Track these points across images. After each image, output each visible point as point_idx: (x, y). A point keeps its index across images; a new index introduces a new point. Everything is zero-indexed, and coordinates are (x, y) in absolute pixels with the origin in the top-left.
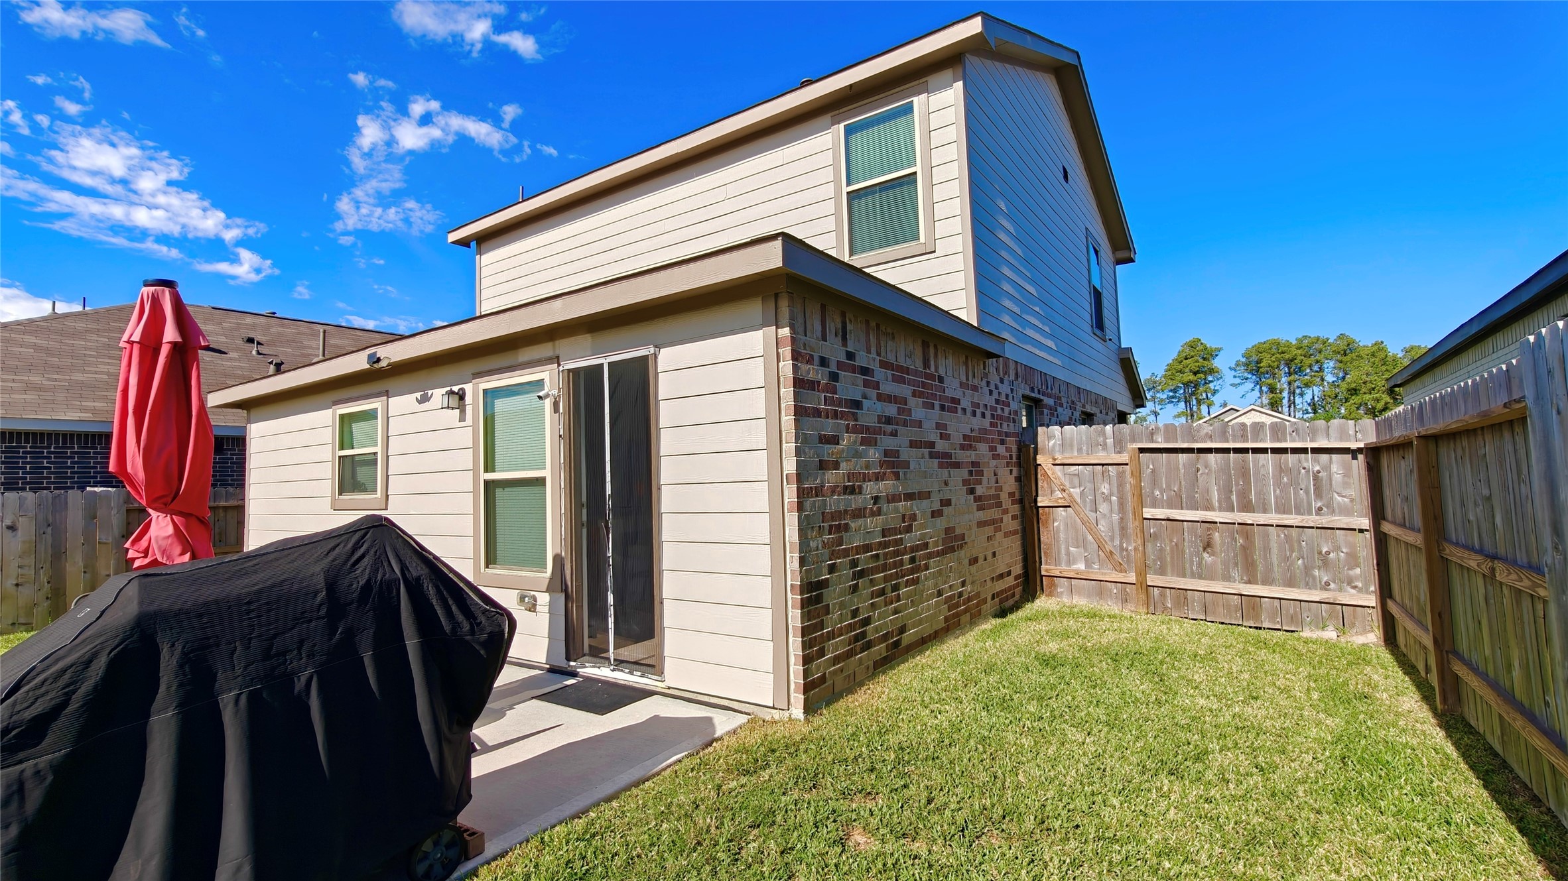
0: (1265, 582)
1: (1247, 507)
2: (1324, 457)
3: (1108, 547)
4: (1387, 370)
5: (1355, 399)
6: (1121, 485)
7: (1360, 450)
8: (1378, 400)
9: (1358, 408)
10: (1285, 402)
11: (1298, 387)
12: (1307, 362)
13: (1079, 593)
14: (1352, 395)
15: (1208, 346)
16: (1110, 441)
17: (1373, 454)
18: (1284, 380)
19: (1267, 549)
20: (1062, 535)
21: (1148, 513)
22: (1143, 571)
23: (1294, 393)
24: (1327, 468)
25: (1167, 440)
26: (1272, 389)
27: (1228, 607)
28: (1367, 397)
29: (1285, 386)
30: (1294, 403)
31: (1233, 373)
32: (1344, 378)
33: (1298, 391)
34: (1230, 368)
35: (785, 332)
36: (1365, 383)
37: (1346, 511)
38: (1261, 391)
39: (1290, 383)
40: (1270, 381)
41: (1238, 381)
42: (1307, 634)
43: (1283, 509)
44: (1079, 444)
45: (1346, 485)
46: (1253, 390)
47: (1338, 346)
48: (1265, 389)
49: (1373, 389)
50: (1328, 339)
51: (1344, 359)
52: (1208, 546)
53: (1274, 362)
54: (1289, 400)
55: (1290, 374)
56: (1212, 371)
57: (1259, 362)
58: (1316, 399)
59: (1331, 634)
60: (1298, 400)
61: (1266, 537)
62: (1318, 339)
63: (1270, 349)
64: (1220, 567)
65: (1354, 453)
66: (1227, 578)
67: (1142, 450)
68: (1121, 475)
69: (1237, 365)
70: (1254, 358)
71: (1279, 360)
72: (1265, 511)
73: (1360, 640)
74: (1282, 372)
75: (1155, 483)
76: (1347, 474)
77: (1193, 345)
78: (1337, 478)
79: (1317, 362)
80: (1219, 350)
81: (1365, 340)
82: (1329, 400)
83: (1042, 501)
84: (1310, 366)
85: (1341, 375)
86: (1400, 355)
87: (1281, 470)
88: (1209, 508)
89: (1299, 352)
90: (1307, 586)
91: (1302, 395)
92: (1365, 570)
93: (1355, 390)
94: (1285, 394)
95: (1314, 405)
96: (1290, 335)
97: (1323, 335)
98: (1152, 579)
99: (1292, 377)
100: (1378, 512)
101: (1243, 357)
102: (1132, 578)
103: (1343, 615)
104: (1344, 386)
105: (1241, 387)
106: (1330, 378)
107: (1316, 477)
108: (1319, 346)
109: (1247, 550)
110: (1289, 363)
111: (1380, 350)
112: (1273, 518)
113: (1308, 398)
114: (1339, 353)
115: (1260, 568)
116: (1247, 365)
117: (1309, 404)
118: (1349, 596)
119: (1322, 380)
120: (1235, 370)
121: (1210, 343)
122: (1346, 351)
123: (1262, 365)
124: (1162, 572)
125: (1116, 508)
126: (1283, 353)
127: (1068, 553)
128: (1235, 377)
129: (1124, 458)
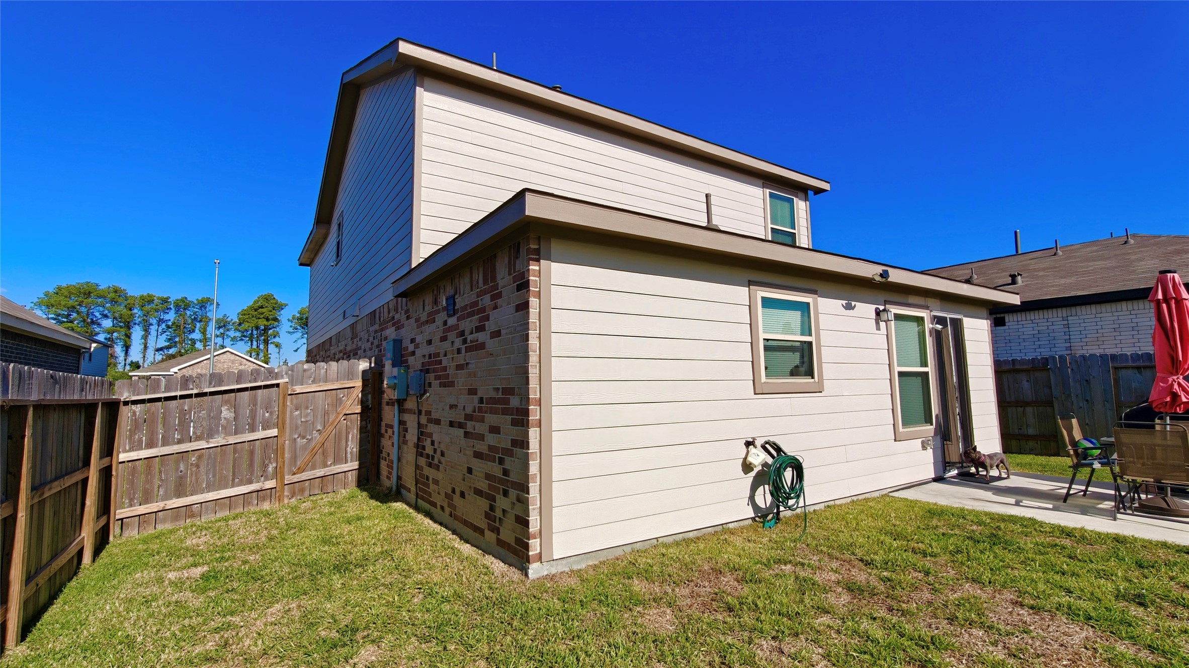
15: (279, 301)
31: (290, 324)
34: (288, 320)
41: (291, 330)
56: (276, 320)
69: (294, 318)
77: (268, 298)
80: (285, 305)
120: (292, 322)
121: (280, 299)
128: (291, 326)
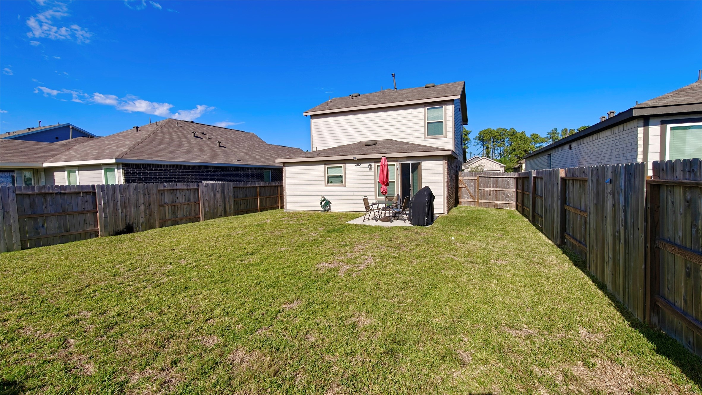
0: (499, 201)
1: (497, 188)
2: (510, 179)
3: (472, 195)
4: (525, 143)
5: (514, 153)
6: (475, 183)
7: (515, 178)
8: (521, 154)
9: (515, 156)
10: (491, 152)
11: (496, 147)
12: (500, 138)
13: (466, 204)
14: (513, 151)
16: (473, 175)
17: (517, 179)
18: (492, 144)
19: (499, 195)
20: (463, 193)
21: (480, 188)
22: (478, 200)
23: (494, 149)
24: (510, 181)
25: (484, 175)
26: (487, 148)
27: (492, 205)
28: (518, 152)
29: (492, 147)
30: (494, 153)
31: (474, 141)
32: (511, 145)
33: (496, 149)
34: (474, 139)
35: (447, 161)
36: (518, 147)
37: (512, 188)
38: (483, 148)
39: (493, 146)
40: (487, 144)
41: (476, 144)
42: (505, 209)
43: (502, 188)
44: (468, 175)
45: (512, 184)
46: (481, 147)
47: (510, 132)
48: (485, 147)
49: (520, 150)
50: (507, 130)
51: (512, 137)
52: (490, 194)
53: (489, 137)
54: (493, 152)
55: (493, 142)
56: (467, 140)
57: (484, 137)
58: (502, 152)
59: (508, 209)
60: (496, 152)
61: (499, 192)
62: (504, 129)
63: (488, 132)
64: (491, 198)
65: (514, 178)
66: (493, 200)
67: (479, 177)
68: (475, 181)
69: (476, 138)
70: (482, 135)
71: (490, 137)
72: (500, 188)
73: (512, 209)
74: (491, 141)
75: (481, 183)
76: (513, 181)
78: (511, 182)
79: (503, 138)
80: (470, 131)
81: (519, 130)
82: (506, 152)
83: (460, 186)
84: (501, 139)
85: (510, 143)
86: (529, 137)
87: (503, 181)
88: (490, 187)
89: (497, 134)
90: (505, 201)
91: (497, 150)
92: (514, 198)
93: (514, 149)
94: (491, 150)
95: (501, 154)
96: (495, 127)
97: (506, 128)
98: (480, 201)
99: (494, 144)
100: (517, 188)
101: (478, 135)
102: (476, 200)
103: (510, 205)
104: (511, 148)
105: (477, 146)
106: (507, 144)
107: (508, 182)
108: (504, 132)
109: (496, 195)
110: (494, 138)
111: (523, 135)
112: (501, 189)
113: (499, 151)
114: (510, 135)
115: (498, 198)
116: (479, 138)
117: (499, 154)
118: (512, 202)
119: (504, 145)
122: (513, 134)
123: (484, 138)
124: (481, 199)
125: (474, 188)
126: (492, 134)
127: (464, 196)
128: (475, 142)
129: (476, 178)
